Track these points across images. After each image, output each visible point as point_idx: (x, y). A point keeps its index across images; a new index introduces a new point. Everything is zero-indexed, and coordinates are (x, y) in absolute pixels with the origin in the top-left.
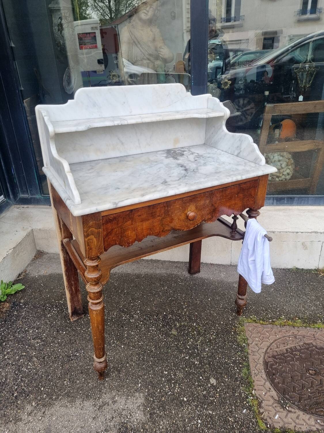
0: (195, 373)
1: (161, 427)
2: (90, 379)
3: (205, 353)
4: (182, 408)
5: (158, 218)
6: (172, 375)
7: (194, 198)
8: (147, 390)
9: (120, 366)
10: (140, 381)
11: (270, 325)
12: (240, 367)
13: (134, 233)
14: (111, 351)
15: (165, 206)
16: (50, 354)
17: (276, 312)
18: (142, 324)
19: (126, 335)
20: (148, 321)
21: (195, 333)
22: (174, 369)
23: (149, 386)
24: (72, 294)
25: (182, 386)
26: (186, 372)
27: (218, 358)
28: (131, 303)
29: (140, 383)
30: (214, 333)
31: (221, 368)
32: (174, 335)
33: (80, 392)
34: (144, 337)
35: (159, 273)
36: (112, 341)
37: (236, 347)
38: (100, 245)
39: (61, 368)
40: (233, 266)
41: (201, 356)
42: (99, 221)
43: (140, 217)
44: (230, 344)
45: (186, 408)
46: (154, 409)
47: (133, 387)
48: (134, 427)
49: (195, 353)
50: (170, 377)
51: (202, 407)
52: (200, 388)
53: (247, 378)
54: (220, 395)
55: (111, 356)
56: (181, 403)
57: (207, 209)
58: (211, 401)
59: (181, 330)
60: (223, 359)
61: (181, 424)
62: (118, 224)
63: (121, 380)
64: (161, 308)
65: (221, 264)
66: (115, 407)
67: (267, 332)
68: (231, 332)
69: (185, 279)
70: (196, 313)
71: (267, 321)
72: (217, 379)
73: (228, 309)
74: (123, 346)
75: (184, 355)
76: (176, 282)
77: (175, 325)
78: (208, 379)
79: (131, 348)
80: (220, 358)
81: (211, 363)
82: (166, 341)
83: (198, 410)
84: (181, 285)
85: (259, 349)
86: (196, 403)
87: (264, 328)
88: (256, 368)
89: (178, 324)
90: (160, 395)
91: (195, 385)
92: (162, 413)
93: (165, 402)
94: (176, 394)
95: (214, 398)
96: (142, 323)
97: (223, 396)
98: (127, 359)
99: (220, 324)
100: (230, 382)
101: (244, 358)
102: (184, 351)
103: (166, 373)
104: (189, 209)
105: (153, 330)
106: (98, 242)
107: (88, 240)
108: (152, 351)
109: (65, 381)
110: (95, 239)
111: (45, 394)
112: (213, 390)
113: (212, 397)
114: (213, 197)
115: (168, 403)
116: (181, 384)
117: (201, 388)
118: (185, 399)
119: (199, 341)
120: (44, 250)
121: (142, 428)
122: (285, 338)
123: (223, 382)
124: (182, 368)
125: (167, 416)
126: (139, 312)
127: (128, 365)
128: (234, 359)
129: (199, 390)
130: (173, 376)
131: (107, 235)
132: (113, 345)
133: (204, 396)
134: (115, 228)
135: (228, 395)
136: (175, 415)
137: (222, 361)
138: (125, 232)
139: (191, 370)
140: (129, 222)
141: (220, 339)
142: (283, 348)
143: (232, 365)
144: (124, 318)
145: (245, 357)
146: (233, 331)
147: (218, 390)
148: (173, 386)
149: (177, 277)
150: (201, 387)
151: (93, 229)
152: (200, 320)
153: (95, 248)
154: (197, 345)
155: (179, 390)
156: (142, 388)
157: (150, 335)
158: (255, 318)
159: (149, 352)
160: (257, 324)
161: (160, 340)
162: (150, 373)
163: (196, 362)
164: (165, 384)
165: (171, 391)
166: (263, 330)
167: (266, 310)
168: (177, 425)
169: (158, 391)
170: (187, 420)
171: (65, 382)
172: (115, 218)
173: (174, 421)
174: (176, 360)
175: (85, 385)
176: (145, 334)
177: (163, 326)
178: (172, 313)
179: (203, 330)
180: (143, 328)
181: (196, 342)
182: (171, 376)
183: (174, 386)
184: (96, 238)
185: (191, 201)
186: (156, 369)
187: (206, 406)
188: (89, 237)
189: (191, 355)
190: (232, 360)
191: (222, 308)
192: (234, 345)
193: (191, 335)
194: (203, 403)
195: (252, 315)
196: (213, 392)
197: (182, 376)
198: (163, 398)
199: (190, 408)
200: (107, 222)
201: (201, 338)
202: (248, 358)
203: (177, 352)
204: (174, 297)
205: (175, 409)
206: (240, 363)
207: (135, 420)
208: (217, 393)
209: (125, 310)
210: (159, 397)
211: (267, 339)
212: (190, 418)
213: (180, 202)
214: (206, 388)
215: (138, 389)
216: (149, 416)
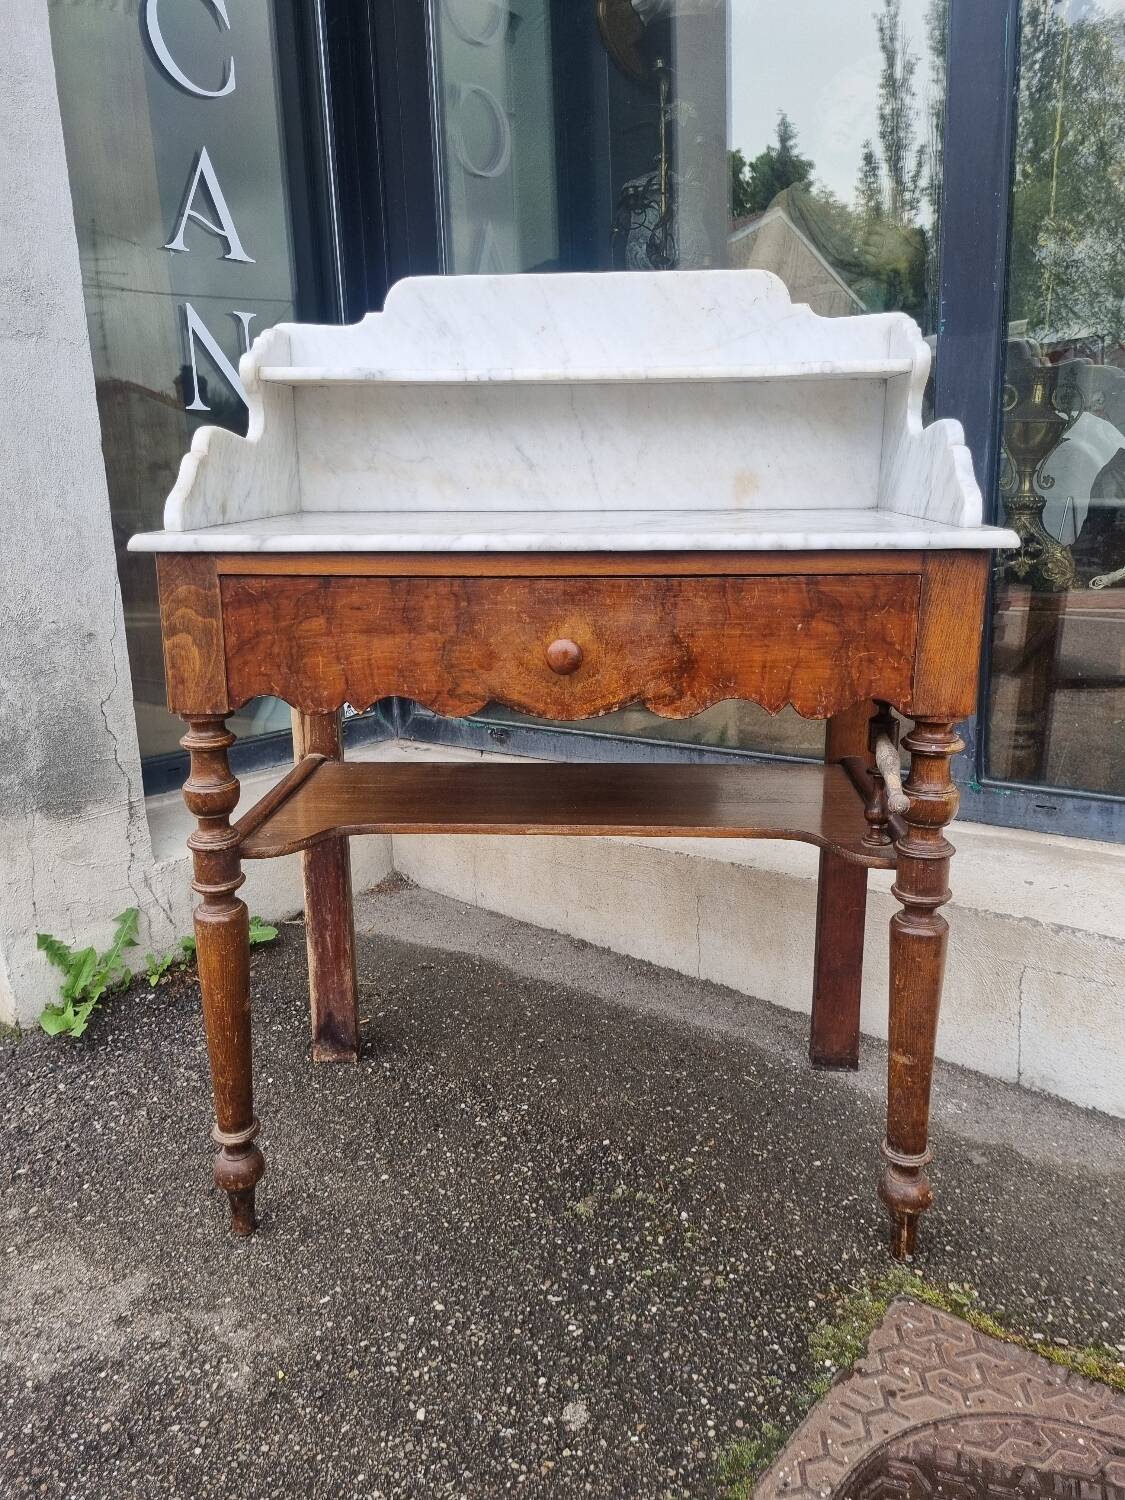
0: (535, 1355)
1: (265, 1448)
2: (212, 1218)
3: (634, 1317)
4: (383, 1434)
5: (431, 635)
6: (453, 1321)
7: (584, 591)
8: (330, 1324)
9: (322, 1223)
10: (338, 1289)
11: (1017, 1351)
12: (733, 1429)
13: (337, 668)
14: (341, 1175)
15: (455, 595)
16: (186, 1116)
17: (1101, 1316)
18: (502, 1143)
19: (424, 1152)
20: (528, 1141)
21: (661, 1240)
22: (475, 1308)
23: (350, 1318)
24: (321, 959)
25: (451, 1369)
26: (510, 1338)
27: (666, 1355)
28: (527, 1076)
29: (333, 1296)
30: (736, 1271)
31: (647, 1391)
32: (576, 1215)
33: (158, 1237)
34: (473, 1181)
35: (698, 1028)
36: (368, 1151)
37: (780, 1352)
38: (213, 677)
39: (176, 1158)
40: (1028, 1092)
41: (611, 1316)
42: (210, 589)
43: (359, 613)
44: (765, 1333)
45: (398, 1440)
46: (297, 1386)
47: (302, 1295)
48: (193, 1403)
49: (598, 1302)
50: (439, 1324)
51: (452, 1467)
52: (504, 1409)
53: (731, 1482)
54: (554, 1473)
55: (328, 1186)
56: (395, 1417)
57: (650, 652)
58: (505, 1469)
59: (615, 1212)
60: (687, 1369)
61: (330, 1474)
62: (277, 618)
63: (289, 1261)
64: (610, 1124)
65: (973, 1067)
66: (201, 1318)
67: (980, 1366)
68: (806, 1297)
69: (781, 1074)
70: (723, 1186)
71: (1019, 1332)
72: (598, 1417)
73: (870, 1222)
74: (385, 1177)
75: (552, 1285)
76: (736, 1071)
77: (610, 1189)
78: (565, 1397)
79: (406, 1192)
80: (679, 1358)
81: (629, 1358)
82: (529, 1220)
83: (427, 1470)
84: (747, 1083)
85: (881, 1411)
86: (443, 1445)
87: (979, 1347)
88: (809, 1468)
89: (619, 1191)
90: (356, 1358)
91: (497, 1391)
92: (308, 1410)
93: (350, 1385)
94: (405, 1381)
95: (524, 1468)
96: (504, 1139)
97: (567, 1479)
98: (362, 1216)
99: (789, 1253)
100: (641, 1455)
101: (783, 1409)
102: (564, 1275)
103: (440, 1307)
104: (566, 629)
105: (518, 1173)
106: (206, 664)
107: (175, 646)
108: (458, 1229)
109: (152, 1193)
110: (195, 650)
111: (79, 1200)
112: (547, 1443)
113: (521, 1462)
114: (675, 605)
115: (358, 1393)
116: (453, 1365)
117: (509, 1413)
118: (421, 1415)
119: (649, 1272)
120: (411, 877)
121: (211, 1420)
122: (1051, 1425)
123: (610, 1440)
124: (506, 1322)
125: (317, 1429)
126: (526, 1107)
127: (348, 1231)
128: (732, 1386)
129: (497, 1414)
130: (450, 1328)
131: (240, 648)
132: (360, 1163)
133: (496, 1441)
134: (268, 633)
135: (588, 1487)
136: (341, 1440)
137: (673, 1372)
138: (302, 657)
139: (529, 1339)
140: (318, 623)
141: (740, 1300)
142: (1006, 1456)
143: (704, 1401)
144: (463, 1106)
145: (793, 1406)
146: (820, 1296)
147: (566, 1453)
148: (420, 1355)
149: (758, 1055)
150: (510, 1408)
151: (189, 611)
152: (719, 1213)
153: (197, 685)
154: (630, 1282)
155: (426, 1377)
156: (323, 1311)
157: (497, 1182)
158: (969, 1296)
159: (446, 1225)
160: (960, 1323)
161: (515, 1210)
162: (390, 1282)
163: (571, 1328)
164: (404, 1336)
165: (398, 1366)
166: (964, 1353)
167: (1049, 1291)
168: (318, 1472)
169: (363, 1344)
170: (361, 1477)
171: (150, 1196)
172: (266, 595)
173: (319, 1457)
174: (510, 1288)
175: (187, 1226)
176: (484, 1172)
177: (566, 1174)
178: (634, 1151)
179: (699, 1245)
180: (496, 1154)
181: (639, 1267)
182: (445, 1324)
183: (422, 1359)
184: (200, 647)
185: (570, 598)
186: (419, 1282)
187: (467, 1474)
188: (176, 639)
189: (575, 1298)
190: (720, 1389)
191: (845, 1208)
192: (781, 1344)
193: (637, 1239)
194: (465, 1458)
195: (961, 1283)
196: (543, 1448)
197: (481, 1342)
198: (356, 1372)
199: (409, 1447)
200: (239, 601)
201: (665, 1264)
202: (802, 1415)
203: (538, 1267)
204: (686, 1111)
205: (358, 1423)
206: (745, 1415)
207: (215, 1386)
208: (551, 1458)
209: (489, 1086)
210: (348, 1362)
211: (958, 1394)
212: (376, 1477)
213: (521, 592)
214: (527, 1422)
215: (310, 1307)
216: (261, 1396)
